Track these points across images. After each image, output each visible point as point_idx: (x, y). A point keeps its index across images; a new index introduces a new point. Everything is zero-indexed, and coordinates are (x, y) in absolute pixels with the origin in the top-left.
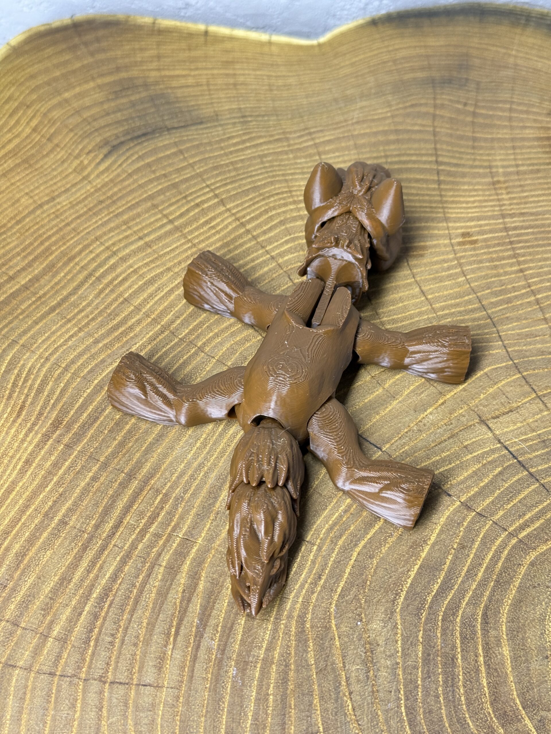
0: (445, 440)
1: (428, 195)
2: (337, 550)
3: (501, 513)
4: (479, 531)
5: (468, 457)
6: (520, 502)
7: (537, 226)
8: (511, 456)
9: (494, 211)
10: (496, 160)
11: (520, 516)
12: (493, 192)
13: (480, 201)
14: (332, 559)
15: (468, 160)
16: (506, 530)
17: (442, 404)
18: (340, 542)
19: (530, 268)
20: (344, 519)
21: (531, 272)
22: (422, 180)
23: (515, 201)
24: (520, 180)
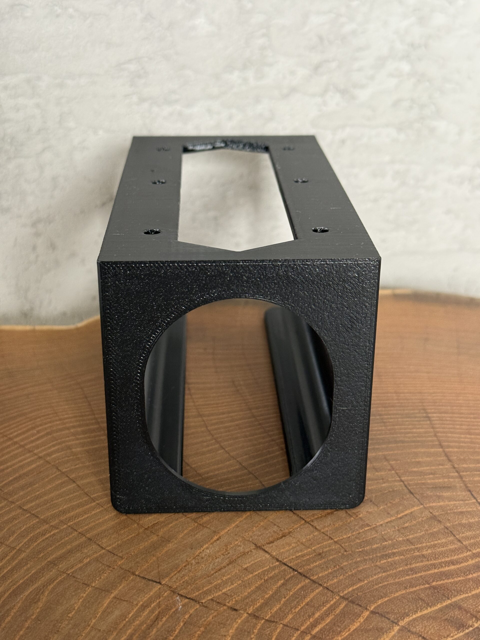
0: (225, 567)
3: (290, 616)
4: (271, 635)
6: (307, 604)
8: (291, 570)
11: (310, 617)
13: (228, 402)
16: (298, 630)
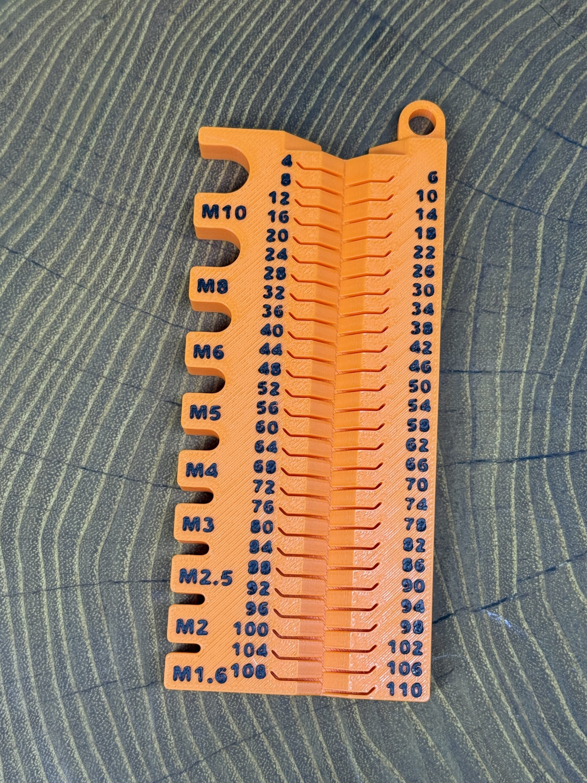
1: (69, 303)
2: (563, 751)
5: (513, 514)
9: (148, 232)
10: (57, 170)
12: (114, 212)
13: (120, 240)
14: (572, 764)
15: (34, 206)
18: (555, 741)
20: (526, 717)
22: (36, 293)
23: (147, 193)
24: (112, 162)
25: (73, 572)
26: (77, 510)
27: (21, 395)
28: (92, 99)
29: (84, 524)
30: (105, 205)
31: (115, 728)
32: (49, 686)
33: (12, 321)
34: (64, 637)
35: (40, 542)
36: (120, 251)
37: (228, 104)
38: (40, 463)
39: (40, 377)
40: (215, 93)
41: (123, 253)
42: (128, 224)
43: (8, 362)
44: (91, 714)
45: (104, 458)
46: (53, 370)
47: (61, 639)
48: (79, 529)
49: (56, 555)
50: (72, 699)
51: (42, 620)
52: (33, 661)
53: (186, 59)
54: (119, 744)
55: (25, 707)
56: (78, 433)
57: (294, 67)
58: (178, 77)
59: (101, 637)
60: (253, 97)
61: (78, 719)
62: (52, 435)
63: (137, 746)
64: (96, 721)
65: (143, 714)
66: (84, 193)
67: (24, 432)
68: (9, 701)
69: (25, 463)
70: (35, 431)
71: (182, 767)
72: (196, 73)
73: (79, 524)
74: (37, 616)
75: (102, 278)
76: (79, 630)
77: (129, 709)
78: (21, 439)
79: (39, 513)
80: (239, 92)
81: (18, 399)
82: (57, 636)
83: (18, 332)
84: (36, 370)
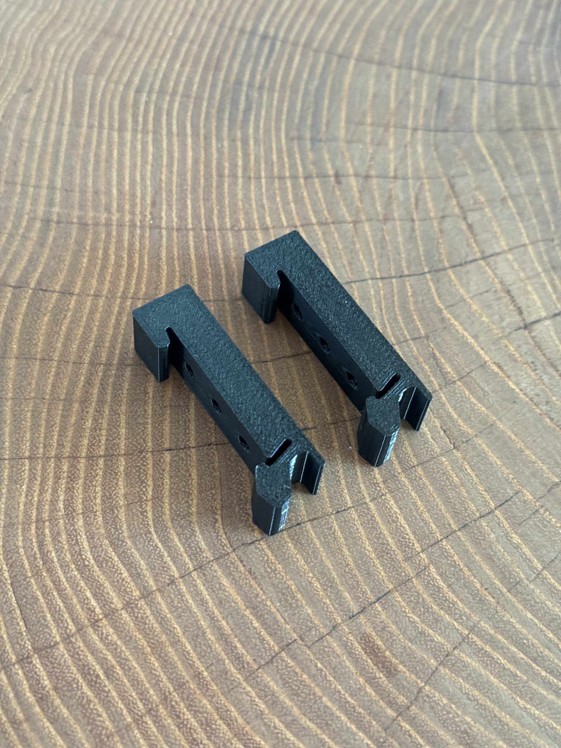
7: (182, 192)
9: (142, 236)
10: (33, 211)
12: (103, 229)
15: (22, 245)
17: (500, 367)
19: (261, 219)
21: (268, 219)
23: (127, 207)
24: (83, 192)
25: (201, 549)
26: (180, 490)
27: (76, 406)
28: (44, 150)
29: (192, 500)
30: (91, 227)
31: (317, 690)
32: (226, 674)
33: (40, 344)
34: (220, 617)
35: (153, 533)
36: (122, 258)
37: (169, 125)
38: (122, 459)
39: (89, 384)
40: (154, 119)
41: (126, 259)
42: (120, 235)
43: (50, 381)
44: (284, 684)
45: (185, 434)
46: (100, 374)
47: (218, 620)
48: (189, 507)
49: (176, 540)
50: (258, 677)
51: (188, 609)
52: (197, 655)
53: (117, 103)
54: (329, 704)
55: (209, 706)
56: (150, 421)
57: (214, 85)
58: (116, 117)
59: (259, 602)
60: (189, 114)
61: (273, 695)
62: (124, 431)
63: (349, 699)
64: (293, 690)
65: (340, 664)
66: (68, 222)
67: (93, 437)
68: (189, 707)
69: (106, 465)
70: (104, 432)
71: (406, 701)
72: (130, 110)
73: (187, 502)
74: (181, 607)
75: (114, 284)
76: (233, 604)
77: (322, 664)
78: (93, 445)
79: (141, 506)
80: (175, 114)
81: (74, 410)
82: (212, 619)
83: (51, 352)
84: (82, 378)
